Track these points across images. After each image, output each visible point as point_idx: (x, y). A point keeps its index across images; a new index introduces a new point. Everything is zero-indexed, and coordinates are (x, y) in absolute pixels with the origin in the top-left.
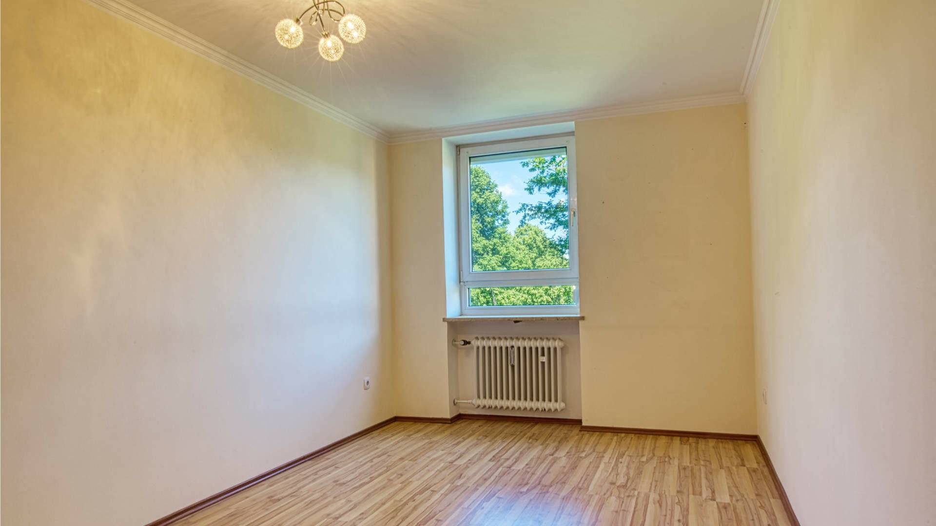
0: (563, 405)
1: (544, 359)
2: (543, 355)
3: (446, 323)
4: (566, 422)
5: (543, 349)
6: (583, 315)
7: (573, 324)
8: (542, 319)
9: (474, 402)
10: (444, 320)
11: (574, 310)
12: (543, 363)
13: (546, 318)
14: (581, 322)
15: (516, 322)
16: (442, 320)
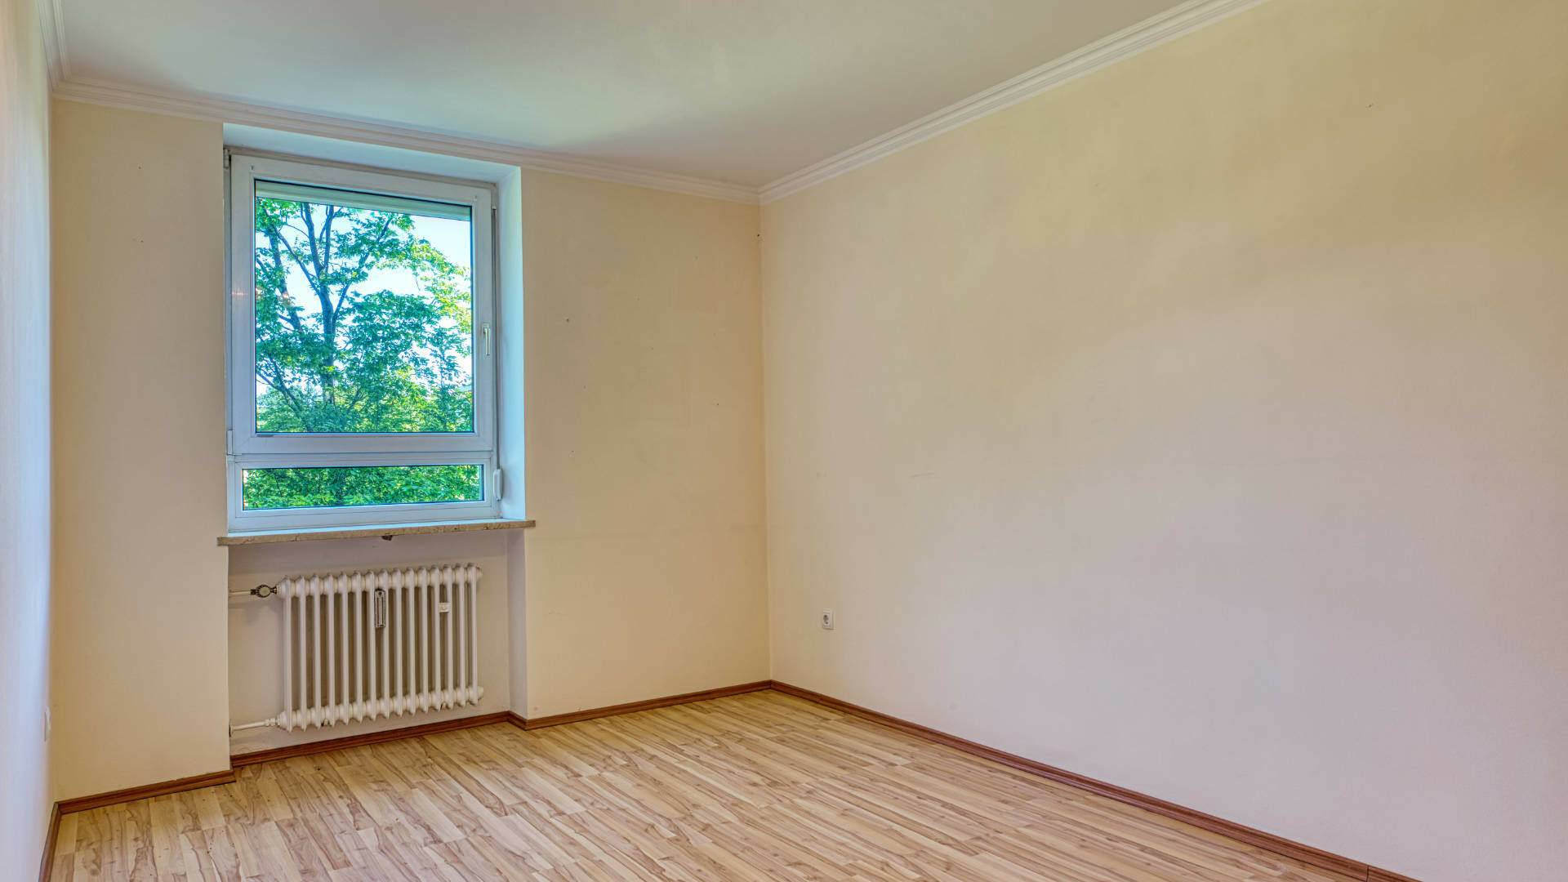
0: (481, 690)
1: (448, 607)
2: (443, 599)
3: (226, 549)
4: (477, 721)
5: (443, 587)
6: (533, 519)
7: (509, 536)
8: (457, 529)
9: (283, 719)
10: (221, 542)
11: (515, 510)
12: (443, 616)
13: (464, 526)
14: (527, 532)
15: (388, 538)
16: (215, 542)
